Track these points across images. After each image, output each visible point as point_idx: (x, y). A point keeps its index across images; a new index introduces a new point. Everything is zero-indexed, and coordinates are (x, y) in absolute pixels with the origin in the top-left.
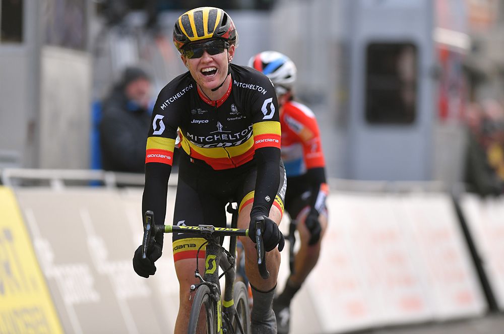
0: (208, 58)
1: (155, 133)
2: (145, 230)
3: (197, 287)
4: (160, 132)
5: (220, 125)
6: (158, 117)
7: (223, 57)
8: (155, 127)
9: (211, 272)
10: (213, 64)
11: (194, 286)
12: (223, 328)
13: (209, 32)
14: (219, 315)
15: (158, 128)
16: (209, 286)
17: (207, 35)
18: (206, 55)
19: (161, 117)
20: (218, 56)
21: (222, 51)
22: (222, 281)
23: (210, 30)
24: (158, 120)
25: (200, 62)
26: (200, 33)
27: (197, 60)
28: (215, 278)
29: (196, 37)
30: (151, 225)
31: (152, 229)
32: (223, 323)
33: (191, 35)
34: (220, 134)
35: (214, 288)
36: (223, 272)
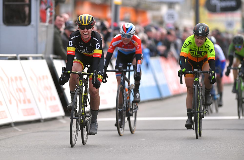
0: (86, 30)
3: (76, 89)
4: (71, 46)
5: (86, 48)
6: (70, 41)
7: (90, 30)
8: (70, 44)
9: (81, 85)
10: (87, 32)
11: (75, 89)
12: (83, 101)
13: (87, 23)
14: (82, 98)
16: (80, 89)
17: (87, 24)
18: (86, 29)
19: (71, 41)
20: (89, 30)
21: (90, 29)
22: (84, 88)
23: (88, 22)
24: (70, 42)
25: (83, 31)
26: (85, 23)
27: (83, 30)
28: (82, 87)
29: (83, 24)
32: (84, 100)
33: (82, 23)
35: (81, 90)
36: (84, 85)
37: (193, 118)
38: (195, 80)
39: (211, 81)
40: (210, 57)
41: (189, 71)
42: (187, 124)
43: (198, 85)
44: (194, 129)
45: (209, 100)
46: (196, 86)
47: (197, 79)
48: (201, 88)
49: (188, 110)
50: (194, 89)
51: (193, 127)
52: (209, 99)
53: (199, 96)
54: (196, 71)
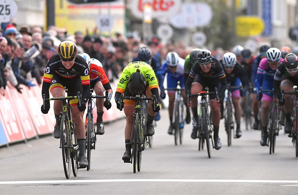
1: (47, 72)
2: (44, 100)
4: (48, 72)
5: (68, 73)
9: (65, 111)
13: (70, 56)
15: (48, 71)
16: (65, 115)
17: (69, 57)
18: (68, 61)
19: (49, 68)
26: (67, 56)
27: (65, 62)
28: (66, 113)
29: (66, 57)
30: (45, 98)
31: (46, 100)
34: (67, 75)
37: (132, 150)
38: (137, 107)
39: (155, 109)
40: (152, 85)
41: (131, 97)
42: (125, 156)
43: (139, 113)
44: (132, 163)
45: (151, 130)
46: (137, 114)
47: (138, 106)
48: (142, 116)
49: (127, 141)
50: (135, 117)
51: (131, 161)
52: (151, 128)
53: (140, 125)
54: (139, 97)
